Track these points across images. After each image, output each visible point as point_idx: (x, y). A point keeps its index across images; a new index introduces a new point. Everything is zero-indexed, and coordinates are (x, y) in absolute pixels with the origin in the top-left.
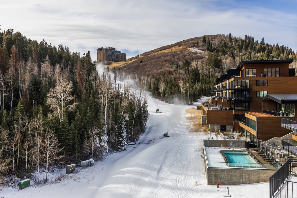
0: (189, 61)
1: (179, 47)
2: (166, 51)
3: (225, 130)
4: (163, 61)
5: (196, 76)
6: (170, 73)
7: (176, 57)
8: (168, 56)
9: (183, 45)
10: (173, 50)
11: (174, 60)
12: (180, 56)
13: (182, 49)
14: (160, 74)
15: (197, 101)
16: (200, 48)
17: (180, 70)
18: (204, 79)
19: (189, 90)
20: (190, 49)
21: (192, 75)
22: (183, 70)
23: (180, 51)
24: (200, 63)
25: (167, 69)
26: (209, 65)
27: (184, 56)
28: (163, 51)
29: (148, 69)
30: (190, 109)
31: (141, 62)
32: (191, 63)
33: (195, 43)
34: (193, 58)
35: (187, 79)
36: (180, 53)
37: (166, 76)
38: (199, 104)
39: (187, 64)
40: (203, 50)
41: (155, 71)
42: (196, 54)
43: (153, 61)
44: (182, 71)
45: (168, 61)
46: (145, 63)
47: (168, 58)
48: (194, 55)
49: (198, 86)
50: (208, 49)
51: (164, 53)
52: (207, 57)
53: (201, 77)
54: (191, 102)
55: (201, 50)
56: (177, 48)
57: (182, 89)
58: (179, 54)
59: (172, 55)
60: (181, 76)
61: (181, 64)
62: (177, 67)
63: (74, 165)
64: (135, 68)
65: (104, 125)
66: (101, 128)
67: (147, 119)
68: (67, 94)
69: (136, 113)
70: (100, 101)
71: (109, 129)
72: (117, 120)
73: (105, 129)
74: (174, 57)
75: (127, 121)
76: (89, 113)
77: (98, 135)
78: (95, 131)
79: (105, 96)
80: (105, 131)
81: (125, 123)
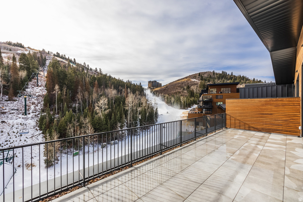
0: (190, 86)
2: (180, 81)
4: (177, 87)
5: (192, 94)
6: (180, 92)
7: (184, 84)
9: (188, 78)
10: (183, 80)
11: (182, 86)
12: (186, 83)
13: (188, 80)
14: (174, 93)
15: (191, 107)
16: (197, 79)
19: (186, 102)
20: (191, 80)
21: (190, 93)
23: (186, 81)
24: (195, 87)
25: (178, 90)
26: (201, 88)
27: (188, 83)
29: (169, 91)
31: (167, 87)
32: (191, 87)
35: (188, 95)
37: (177, 94)
38: (191, 109)
39: (188, 87)
40: (198, 80)
41: (173, 92)
43: (172, 87)
44: (186, 91)
45: (180, 86)
47: (179, 85)
48: (193, 83)
49: (192, 99)
50: (201, 79)
51: (178, 83)
52: (199, 83)
53: (195, 94)
54: (187, 108)
56: (185, 79)
57: (182, 101)
58: (185, 83)
59: (182, 83)
60: (185, 94)
61: (185, 87)
62: (183, 90)
63: (106, 143)
64: (163, 91)
65: (125, 121)
66: (123, 123)
67: (157, 118)
68: (105, 105)
69: (147, 115)
70: (126, 108)
71: (130, 123)
72: (134, 118)
73: (125, 124)
74: (183, 84)
75: (140, 119)
76: (119, 115)
77: (121, 127)
78: (119, 125)
79: (129, 105)
80: (125, 125)
81: (139, 120)
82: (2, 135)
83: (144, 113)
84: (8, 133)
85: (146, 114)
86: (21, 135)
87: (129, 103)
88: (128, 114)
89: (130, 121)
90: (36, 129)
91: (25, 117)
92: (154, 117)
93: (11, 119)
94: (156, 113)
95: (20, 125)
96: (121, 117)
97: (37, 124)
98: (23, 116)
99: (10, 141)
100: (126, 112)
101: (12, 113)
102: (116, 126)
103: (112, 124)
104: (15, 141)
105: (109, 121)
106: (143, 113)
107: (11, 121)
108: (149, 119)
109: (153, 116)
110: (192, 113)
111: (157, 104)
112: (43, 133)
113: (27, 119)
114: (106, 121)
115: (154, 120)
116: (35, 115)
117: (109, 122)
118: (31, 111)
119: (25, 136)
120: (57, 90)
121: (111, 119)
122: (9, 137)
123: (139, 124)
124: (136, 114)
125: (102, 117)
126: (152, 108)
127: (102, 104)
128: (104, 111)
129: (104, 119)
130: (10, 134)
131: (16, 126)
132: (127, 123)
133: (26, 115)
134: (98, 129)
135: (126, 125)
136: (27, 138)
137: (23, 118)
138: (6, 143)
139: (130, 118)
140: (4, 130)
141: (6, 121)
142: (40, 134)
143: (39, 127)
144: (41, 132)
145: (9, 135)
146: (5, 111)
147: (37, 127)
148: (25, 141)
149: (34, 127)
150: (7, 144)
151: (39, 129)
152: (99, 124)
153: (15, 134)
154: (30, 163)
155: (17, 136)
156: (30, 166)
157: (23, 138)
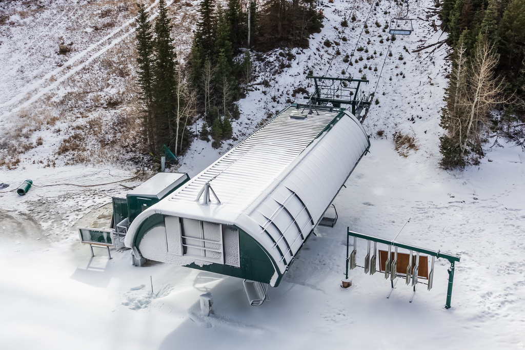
82: (353, 29)
84: (366, 27)
86: (393, 39)
90: (433, 26)
97: (437, 6)
99: (367, 51)
104: (378, 54)
112: (449, 42)
119: (403, 44)
122: (366, 37)
130: (370, 29)
136: (407, 51)
138: (357, 55)
140: (359, 15)
142: (441, 43)
143: (441, 18)
144: (445, 36)
145: (367, 32)
147: (436, 17)
148: (401, 59)
149: (428, 17)
150: (361, 59)
151: (442, 26)
153: (380, 30)
154: (404, 134)
155: (385, 37)
156: (403, 143)
157: (397, 48)
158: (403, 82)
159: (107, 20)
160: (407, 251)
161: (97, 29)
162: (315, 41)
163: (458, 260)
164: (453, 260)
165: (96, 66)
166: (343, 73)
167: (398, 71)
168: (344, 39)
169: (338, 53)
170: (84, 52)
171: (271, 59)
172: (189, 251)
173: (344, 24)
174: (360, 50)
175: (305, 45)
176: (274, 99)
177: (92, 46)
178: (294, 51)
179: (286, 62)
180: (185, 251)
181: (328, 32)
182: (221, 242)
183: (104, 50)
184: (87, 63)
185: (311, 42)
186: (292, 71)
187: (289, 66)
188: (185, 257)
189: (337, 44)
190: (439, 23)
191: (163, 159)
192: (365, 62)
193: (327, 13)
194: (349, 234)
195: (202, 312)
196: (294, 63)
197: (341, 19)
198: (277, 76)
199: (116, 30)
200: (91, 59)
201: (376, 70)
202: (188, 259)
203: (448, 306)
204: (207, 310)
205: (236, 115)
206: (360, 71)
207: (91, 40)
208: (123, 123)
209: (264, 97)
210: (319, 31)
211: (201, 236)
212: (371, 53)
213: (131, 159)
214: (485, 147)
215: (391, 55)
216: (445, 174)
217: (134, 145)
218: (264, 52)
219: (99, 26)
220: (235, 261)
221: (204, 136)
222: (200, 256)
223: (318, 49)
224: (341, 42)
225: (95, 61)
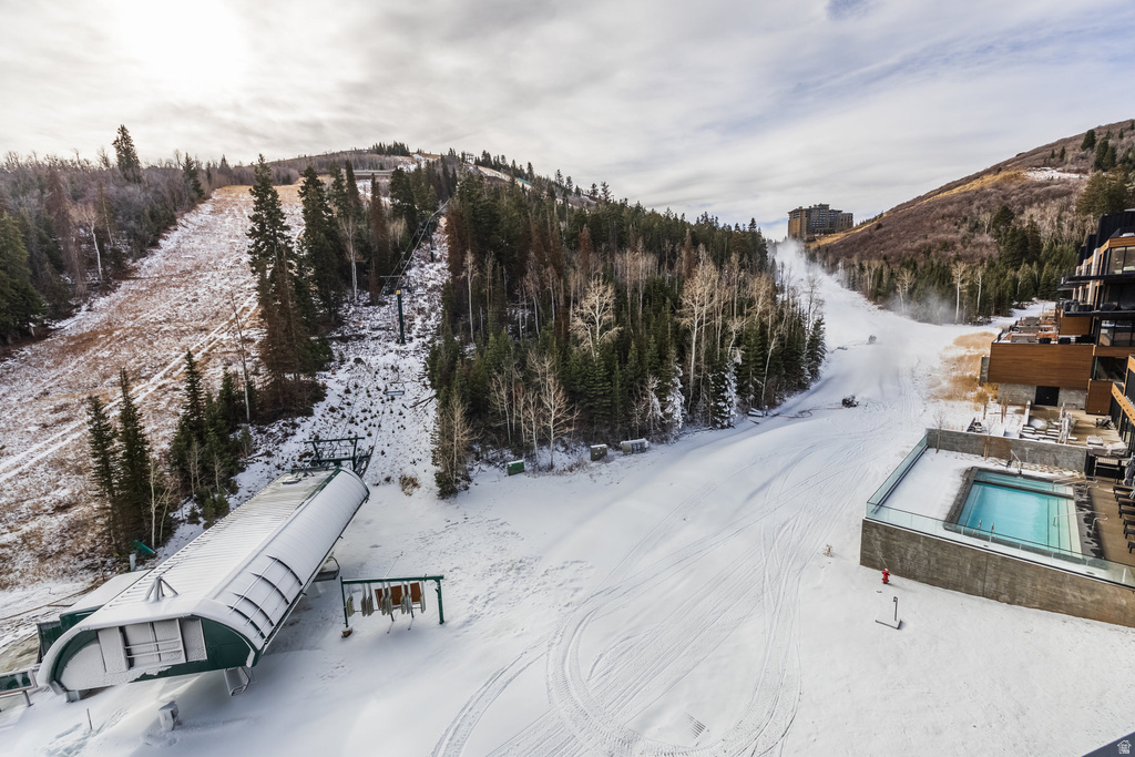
0: (1016, 208)
1: (998, 173)
2: (955, 191)
3: (1054, 402)
4: (934, 220)
6: (946, 246)
7: (976, 203)
8: (951, 204)
9: (1007, 169)
10: (976, 185)
11: (969, 211)
12: (993, 198)
13: (1004, 178)
14: (918, 251)
15: (1009, 315)
16: (1068, 167)
17: (981, 234)
18: (1055, 252)
19: (984, 287)
20: (1031, 174)
21: (1013, 244)
22: (992, 236)
23: (996, 186)
24: (1052, 211)
25: (942, 236)
26: (1089, 211)
27: (1004, 197)
28: (945, 194)
30: (972, 335)
31: (879, 226)
32: (1022, 213)
33: (1053, 156)
34: (1034, 198)
35: (996, 256)
36: (993, 190)
37: (933, 254)
38: (1011, 321)
39: (1006, 215)
40: (1077, 172)
41: (908, 245)
42: (1048, 185)
43: (909, 221)
44: (987, 238)
45: (950, 216)
46: (887, 228)
47: (951, 208)
48: (1037, 191)
49: (1023, 273)
50: (1098, 165)
51: (945, 198)
52: (1083, 188)
53: (1045, 248)
54: (988, 315)
55: (1069, 171)
56: (988, 178)
57: (959, 286)
58: (987, 195)
59: (967, 199)
60: (978, 250)
61: (986, 218)
62: (972, 230)
63: (605, 445)
64: (859, 245)
65: (677, 372)
66: (669, 379)
67: (820, 361)
68: (604, 310)
69: (772, 347)
70: (685, 321)
71: (698, 381)
72: (715, 362)
73: (677, 380)
74: (971, 203)
75: (737, 364)
76: (653, 347)
77: (662, 393)
78: (653, 383)
79: (693, 311)
80: (677, 385)
81: (733, 370)
82: (356, 395)
83: (756, 341)
84: (368, 392)
85: (764, 345)
86: (393, 399)
87: (694, 301)
88: (690, 346)
89: (698, 370)
90: (425, 385)
91: (402, 348)
92: (803, 357)
93: (374, 353)
94: (816, 342)
95: (390, 371)
96: (662, 357)
97: (426, 370)
98: (398, 347)
99: (370, 412)
100: (682, 336)
101: (377, 338)
102: (642, 389)
103: (631, 380)
104: (380, 413)
105: (621, 369)
106: (754, 341)
107: (374, 359)
108: (778, 365)
109: (798, 355)
110: (1017, 342)
111: (821, 303)
112: (437, 396)
113: (403, 354)
114: (609, 368)
115: (803, 370)
116: (424, 345)
117: (618, 374)
118: (414, 333)
119: (401, 402)
120: (470, 270)
121: (626, 361)
122: (369, 400)
123: (734, 385)
124: (722, 346)
125: (596, 355)
126: (797, 323)
127: (593, 307)
128: (601, 334)
129: (600, 361)
130: (371, 393)
131: (383, 373)
132: (684, 380)
133: (403, 343)
134: (581, 393)
135: (680, 386)
136: (405, 407)
137: (397, 352)
139: (697, 359)
140: (360, 383)
141: (363, 358)
142: (431, 398)
143: (429, 379)
144: (434, 392)
145: (369, 396)
146: (363, 332)
147: (426, 379)
148: (401, 414)
149: (420, 379)
150: (366, 419)
151: (431, 385)
152: (584, 377)
153: (381, 393)
154: (408, 476)
155: (385, 399)
156: (408, 484)
157: (396, 406)
158: (404, 433)
159: (63, 415)
160: (399, 583)
161: (45, 426)
162: (319, 409)
163: (442, 577)
164: (438, 579)
165: (40, 468)
166: (350, 433)
167: (399, 425)
168: (349, 404)
169: (344, 416)
170: (23, 455)
171: (274, 431)
172: (136, 662)
173: (348, 391)
174: (364, 411)
175: (310, 414)
176: (278, 467)
177: (36, 446)
178: (298, 420)
179: (290, 431)
180: (131, 663)
181: (332, 399)
182: (180, 639)
183: (54, 448)
184: (26, 467)
185: (315, 410)
186: (295, 438)
187: (294, 434)
188: (133, 670)
189: (342, 409)
190: (428, 383)
191: (132, 558)
192: (369, 420)
193: (330, 383)
194: (343, 583)
195: (163, 729)
196: (298, 431)
197: (344, 388)
198: (280, 445)
199: (73, 425)
200: (32, 462)
201: (380, 426)
202: (137, 672)
203: (442, 621)
204: (171, 723)
205: (234, 490)
206: (366, 429)
207: (35, 440)
208: (77, 527)
209: (267, 467)
210: (323, 400)
211: (152, 639)
212: (374, 412)
213: (87, 567)
214: (472, 474)
215: (392, 412)
216: (443, 503)
217: (92, 550)
218: (266, 425)
219: (49, 423)
220: (200, 653)
221: (193, 519)
222: (153, 663)
223: (323, 416)
224: (345, 406)
225: (38, 463)
